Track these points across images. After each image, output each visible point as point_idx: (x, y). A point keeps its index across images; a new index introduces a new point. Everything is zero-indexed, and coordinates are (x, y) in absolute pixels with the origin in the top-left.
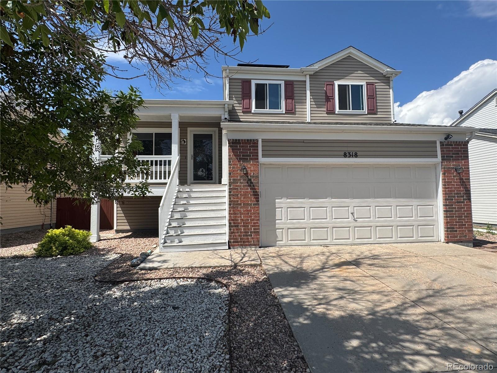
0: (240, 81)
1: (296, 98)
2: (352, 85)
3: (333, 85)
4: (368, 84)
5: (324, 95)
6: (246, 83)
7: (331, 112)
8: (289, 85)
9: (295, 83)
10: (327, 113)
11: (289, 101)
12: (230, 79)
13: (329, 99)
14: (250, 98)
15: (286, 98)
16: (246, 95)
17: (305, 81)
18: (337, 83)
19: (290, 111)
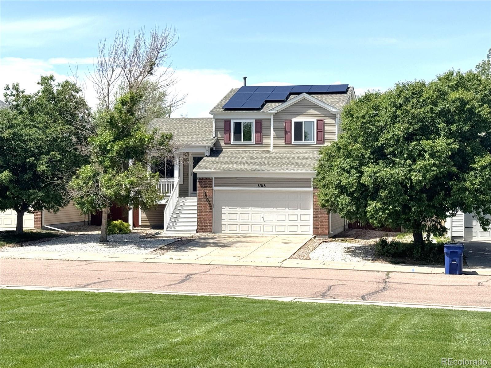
0: (223, 121)
1: (263, 132)
2: (305, 122)
3: (290, 122)
4: (318, 120)
5: (284, 129)
6: (227, 123)
7: (288, 142)
8: (259, 123)
9: (263, 121)
10: (286, 144)
11: (258, 135)
12: (216, 119)
13: (287, 132)
14: (230, 132)
15: (256, 133)
16: (227, 130)
17: (270, 119)
18: (294, 120)
19: (259, 142)
